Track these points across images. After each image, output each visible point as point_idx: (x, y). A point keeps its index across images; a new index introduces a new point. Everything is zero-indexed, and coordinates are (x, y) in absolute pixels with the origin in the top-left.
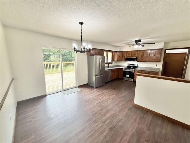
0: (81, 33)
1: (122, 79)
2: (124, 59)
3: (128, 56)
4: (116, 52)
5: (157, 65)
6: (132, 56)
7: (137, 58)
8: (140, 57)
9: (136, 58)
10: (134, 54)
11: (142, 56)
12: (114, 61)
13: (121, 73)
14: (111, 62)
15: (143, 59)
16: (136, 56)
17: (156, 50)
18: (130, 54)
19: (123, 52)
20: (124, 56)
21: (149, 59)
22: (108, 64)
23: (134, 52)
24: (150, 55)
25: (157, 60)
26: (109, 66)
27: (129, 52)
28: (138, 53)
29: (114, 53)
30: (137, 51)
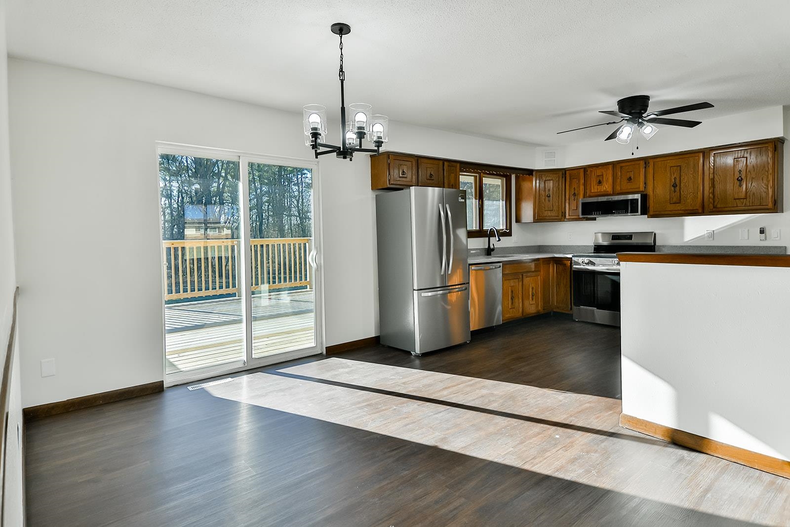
0: (341, 70)
1: (568, 317)
2: (573, 206)
3: (595, 189)
4: (530, 172)
5: (767, 231)
6: (618, 188)
7: (644, 197)
8: (659, 190)
9: (638, 196)
10: (630, 179)
11: (675, 186)
12: (518, 220)
13: (562, 284)
14: (502, 226)
15: (680, 203)
16: (642, 189)
17: (749, 150)
18: (607, 180)
19: (564, 172)
20: (574, 194)
21: (711, 198)
22: (487, 238)
23: (627, 167)
24: (715, 175)
25: (759, 201)
26: (492, 247)
27: (600, 168)
28: (650, 170)
29: (517, 178)
30: (642, 162)
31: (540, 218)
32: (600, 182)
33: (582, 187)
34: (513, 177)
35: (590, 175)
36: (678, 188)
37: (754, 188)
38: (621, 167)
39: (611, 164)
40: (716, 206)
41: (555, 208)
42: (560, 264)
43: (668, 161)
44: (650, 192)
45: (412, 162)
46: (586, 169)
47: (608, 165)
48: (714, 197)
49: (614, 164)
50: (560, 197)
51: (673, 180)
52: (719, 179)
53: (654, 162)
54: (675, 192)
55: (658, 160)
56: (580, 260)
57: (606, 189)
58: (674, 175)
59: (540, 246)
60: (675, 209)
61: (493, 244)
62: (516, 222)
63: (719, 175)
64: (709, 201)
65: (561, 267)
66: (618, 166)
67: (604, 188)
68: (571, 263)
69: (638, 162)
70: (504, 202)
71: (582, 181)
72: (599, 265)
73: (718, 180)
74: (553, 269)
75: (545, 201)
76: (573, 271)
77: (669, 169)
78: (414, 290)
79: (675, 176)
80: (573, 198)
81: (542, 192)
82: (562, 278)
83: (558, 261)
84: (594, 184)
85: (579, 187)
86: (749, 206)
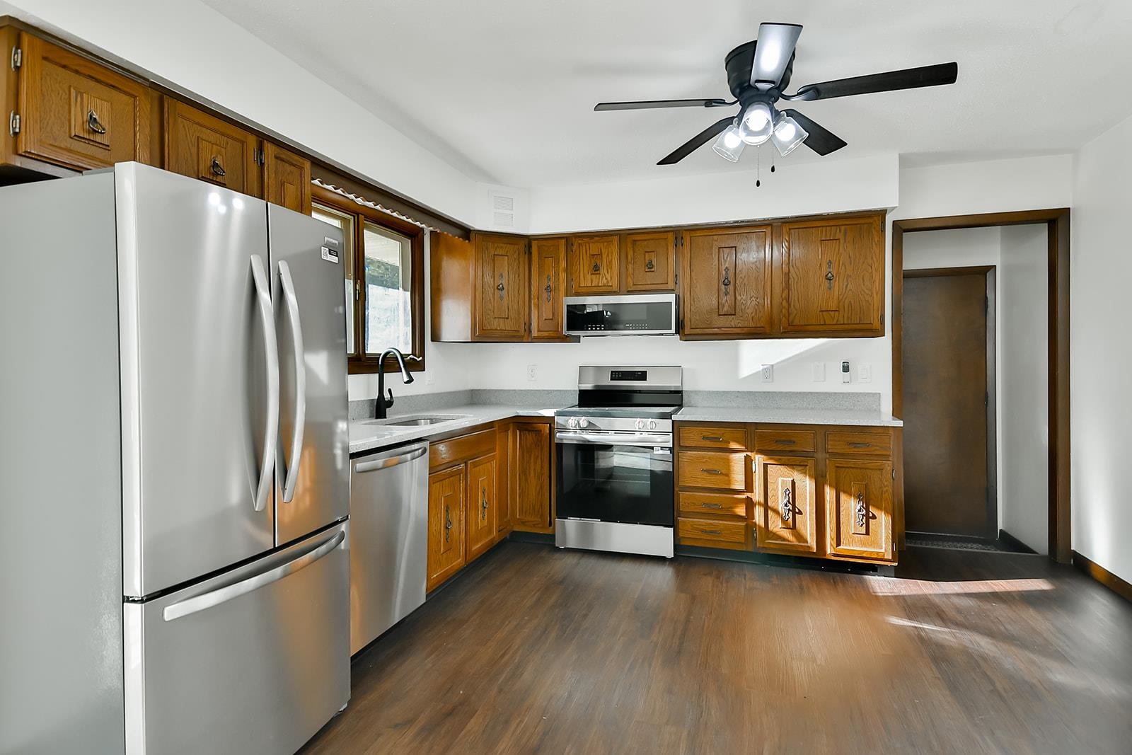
1: (547, 543)
2: (545, 313)
3: (588, 280)
5: (853, 368)
9: (670, 298)
11: (726, 283)
12: (435, 338)
13: (532, 472)
14: (407, 347)
15: (734, 315)
17: (843, 228)
18: (610, 263)
19: (526, 242)
20: (549, 289)
21: (785, 308)
22: (377, 376)
23: (645, 243)
24: (791, 268)
25: (858, 317)
26: (388, 396)
27: (597, 242)
28: (685, 251)
30: (671, 234)
31: (484, 334)
32: (596, 269)
33: (563, 276)
35: (578, 252)
36: (731, 287)
37: (850, 292)
38: (634, 242)
39: (616, 235)
40: (792, 322)
41: (511, 314)
42: (529, 431)
43: (715, 237)
44: (684, 291)
45: (135, 97)
46: (570, 240)
47: (612, 235)
48: (789, 305)
49: (621, 235)
50: (521, 292)
51: (724, 273)
52: (797, 276)
53: (691, 237)
54: (726, 295)
55: (698, 233)
56: (572, 421)
57: (608, 282)
58: (725, 264)
59: (472, 390)
60: (727, 326)
61: (390, 391)
62: (432, 341)
63: (798, 268)
64: (781, 311)
65: (530, 437)
66: (628, 241)
67: (605, 281)
68: (551, 429)
69: (664, 235)
70: (409, 293)
71: (563, 264)
72: (606, 431)
73: (795, 276)
74: (512, 442)
75: (494, 298)
76: (557, 444)
77: (717, 250)
78: (126, 599)
79: (727, 265)
80: (545, 295)
81: (489, 280)
82: (532, 461)
83: (523, 424)
84: (586, 271)
85: (557, 274)
86: (844, 324)
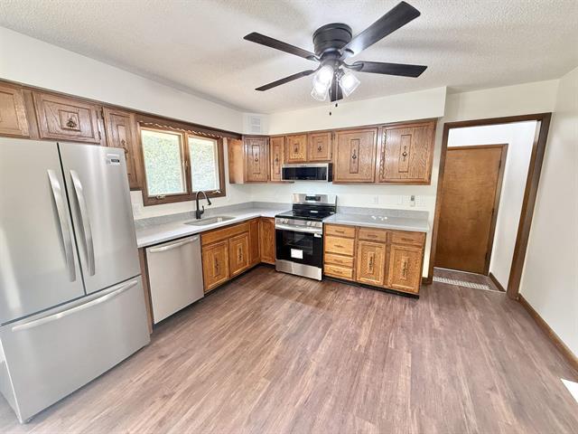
2: (276, 171)
3: (293, 156)
4: (239, 136)
5: (416, 198)
6: (311, 158)
7: (331, 166)
8: (342, 161)
9: (326, 165)
10: (320, 149)
12: (232, 181)
14: (216, 187)
15: (357, 173)
16: (329, 159)
17: (414, 128)
18: (302, 149)
19: (268, 139)
20: (277, 160)
21: (381, 170)
22: (195, 201)
23: (318, 138)
24: (386, 150)
25: (418, 175)
26: (201, 209)
27: (297, 137)
28: (336, 142)
29: (229, 141)
30: (329, 133)
31: (249, 180)
32: (296, 150)
33: (283, 154)
34: (225, 140)
35: (289, 143)
36: (356, 159)
38: (313, 137)
39: (305, 134)
40: (385, 177)
41: (262, 172)
42: (266, 223)
43: (350, 134)
44: (335, 162)
46: (285, 137)
47: (303, 134)
48: (384, 168)
49: (307, 134)
51: (353, 152)
52: (389, 154)
53: (338, 135)
54: (354, 163)
55: (342, 133)
56: (282, 220)
57: (302, 157)
58: (354, 148)
60: (354, 178)
61: (203, 207)
62: (230, 183)
63: (389, 150)
66: (310, 137)
67: (300, 156)
68: (274, 222)
69: (326, 134)
71: (283, 149)
72: (295, 225)
73: (387, 154)
75: (253, 164)
76: (276, 230)
77: (350, 142)
80: (275, 163)
81: (250, 156)
84: (292, 152)
85: (280, 153)
86: (410, 178)
